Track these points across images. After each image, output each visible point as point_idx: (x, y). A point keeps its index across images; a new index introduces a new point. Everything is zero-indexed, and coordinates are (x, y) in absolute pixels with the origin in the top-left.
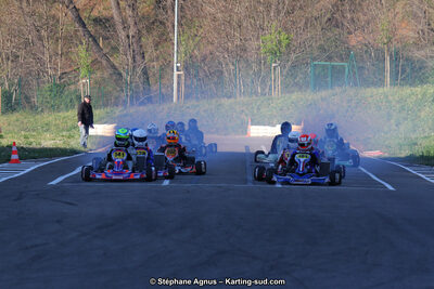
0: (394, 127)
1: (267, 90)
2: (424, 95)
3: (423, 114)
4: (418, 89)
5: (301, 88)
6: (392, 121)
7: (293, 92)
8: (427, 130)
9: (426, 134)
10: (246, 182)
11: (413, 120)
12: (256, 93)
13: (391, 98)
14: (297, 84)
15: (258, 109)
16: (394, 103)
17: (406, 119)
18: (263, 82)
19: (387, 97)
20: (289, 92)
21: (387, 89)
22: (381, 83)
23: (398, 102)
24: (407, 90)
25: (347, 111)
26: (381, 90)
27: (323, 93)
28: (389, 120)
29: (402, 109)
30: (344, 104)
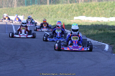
0: (50, 16)
1: (12, 6)
2: (59, 7)
3: (58, 13)
4: (57, 5)
5: (22, 5)
6: (50, 15)
7: (20, 6)
8: (60, 17)
9: (59, 19)
10: (6, 33)
11: (56, 14)
12: (9, 7)
13: (49, 8)
14: (21, 4)
15: (10, 11)
16: (50, 9)
17: (53, 14)
18: (11, 3)
19: (48, 8)
20: (19, 6)
21: (48, 5)
22: (46, 3)
23: (51, 9)
24: (54, 6)
25: (36, 12)
26: (46, 6)
27: (29, 7)
28: (48, 14)
29: (52, 11)
30: (36, 10)
